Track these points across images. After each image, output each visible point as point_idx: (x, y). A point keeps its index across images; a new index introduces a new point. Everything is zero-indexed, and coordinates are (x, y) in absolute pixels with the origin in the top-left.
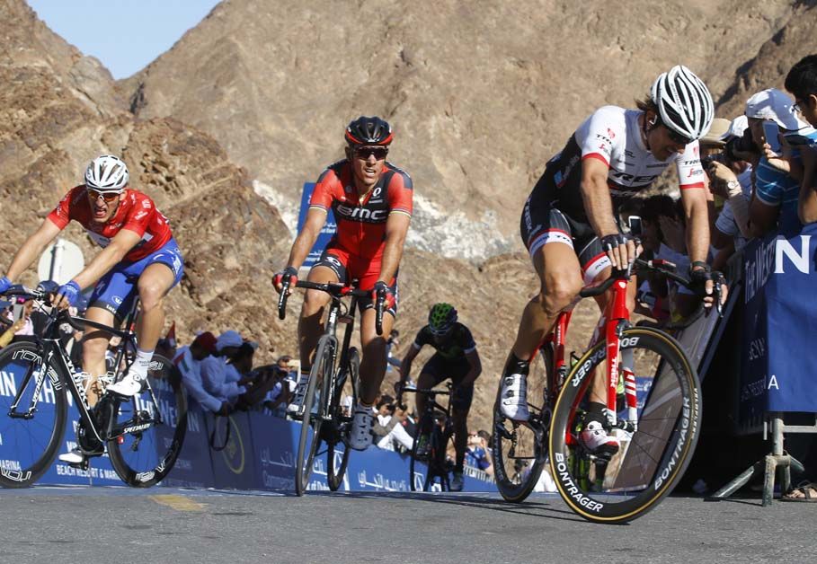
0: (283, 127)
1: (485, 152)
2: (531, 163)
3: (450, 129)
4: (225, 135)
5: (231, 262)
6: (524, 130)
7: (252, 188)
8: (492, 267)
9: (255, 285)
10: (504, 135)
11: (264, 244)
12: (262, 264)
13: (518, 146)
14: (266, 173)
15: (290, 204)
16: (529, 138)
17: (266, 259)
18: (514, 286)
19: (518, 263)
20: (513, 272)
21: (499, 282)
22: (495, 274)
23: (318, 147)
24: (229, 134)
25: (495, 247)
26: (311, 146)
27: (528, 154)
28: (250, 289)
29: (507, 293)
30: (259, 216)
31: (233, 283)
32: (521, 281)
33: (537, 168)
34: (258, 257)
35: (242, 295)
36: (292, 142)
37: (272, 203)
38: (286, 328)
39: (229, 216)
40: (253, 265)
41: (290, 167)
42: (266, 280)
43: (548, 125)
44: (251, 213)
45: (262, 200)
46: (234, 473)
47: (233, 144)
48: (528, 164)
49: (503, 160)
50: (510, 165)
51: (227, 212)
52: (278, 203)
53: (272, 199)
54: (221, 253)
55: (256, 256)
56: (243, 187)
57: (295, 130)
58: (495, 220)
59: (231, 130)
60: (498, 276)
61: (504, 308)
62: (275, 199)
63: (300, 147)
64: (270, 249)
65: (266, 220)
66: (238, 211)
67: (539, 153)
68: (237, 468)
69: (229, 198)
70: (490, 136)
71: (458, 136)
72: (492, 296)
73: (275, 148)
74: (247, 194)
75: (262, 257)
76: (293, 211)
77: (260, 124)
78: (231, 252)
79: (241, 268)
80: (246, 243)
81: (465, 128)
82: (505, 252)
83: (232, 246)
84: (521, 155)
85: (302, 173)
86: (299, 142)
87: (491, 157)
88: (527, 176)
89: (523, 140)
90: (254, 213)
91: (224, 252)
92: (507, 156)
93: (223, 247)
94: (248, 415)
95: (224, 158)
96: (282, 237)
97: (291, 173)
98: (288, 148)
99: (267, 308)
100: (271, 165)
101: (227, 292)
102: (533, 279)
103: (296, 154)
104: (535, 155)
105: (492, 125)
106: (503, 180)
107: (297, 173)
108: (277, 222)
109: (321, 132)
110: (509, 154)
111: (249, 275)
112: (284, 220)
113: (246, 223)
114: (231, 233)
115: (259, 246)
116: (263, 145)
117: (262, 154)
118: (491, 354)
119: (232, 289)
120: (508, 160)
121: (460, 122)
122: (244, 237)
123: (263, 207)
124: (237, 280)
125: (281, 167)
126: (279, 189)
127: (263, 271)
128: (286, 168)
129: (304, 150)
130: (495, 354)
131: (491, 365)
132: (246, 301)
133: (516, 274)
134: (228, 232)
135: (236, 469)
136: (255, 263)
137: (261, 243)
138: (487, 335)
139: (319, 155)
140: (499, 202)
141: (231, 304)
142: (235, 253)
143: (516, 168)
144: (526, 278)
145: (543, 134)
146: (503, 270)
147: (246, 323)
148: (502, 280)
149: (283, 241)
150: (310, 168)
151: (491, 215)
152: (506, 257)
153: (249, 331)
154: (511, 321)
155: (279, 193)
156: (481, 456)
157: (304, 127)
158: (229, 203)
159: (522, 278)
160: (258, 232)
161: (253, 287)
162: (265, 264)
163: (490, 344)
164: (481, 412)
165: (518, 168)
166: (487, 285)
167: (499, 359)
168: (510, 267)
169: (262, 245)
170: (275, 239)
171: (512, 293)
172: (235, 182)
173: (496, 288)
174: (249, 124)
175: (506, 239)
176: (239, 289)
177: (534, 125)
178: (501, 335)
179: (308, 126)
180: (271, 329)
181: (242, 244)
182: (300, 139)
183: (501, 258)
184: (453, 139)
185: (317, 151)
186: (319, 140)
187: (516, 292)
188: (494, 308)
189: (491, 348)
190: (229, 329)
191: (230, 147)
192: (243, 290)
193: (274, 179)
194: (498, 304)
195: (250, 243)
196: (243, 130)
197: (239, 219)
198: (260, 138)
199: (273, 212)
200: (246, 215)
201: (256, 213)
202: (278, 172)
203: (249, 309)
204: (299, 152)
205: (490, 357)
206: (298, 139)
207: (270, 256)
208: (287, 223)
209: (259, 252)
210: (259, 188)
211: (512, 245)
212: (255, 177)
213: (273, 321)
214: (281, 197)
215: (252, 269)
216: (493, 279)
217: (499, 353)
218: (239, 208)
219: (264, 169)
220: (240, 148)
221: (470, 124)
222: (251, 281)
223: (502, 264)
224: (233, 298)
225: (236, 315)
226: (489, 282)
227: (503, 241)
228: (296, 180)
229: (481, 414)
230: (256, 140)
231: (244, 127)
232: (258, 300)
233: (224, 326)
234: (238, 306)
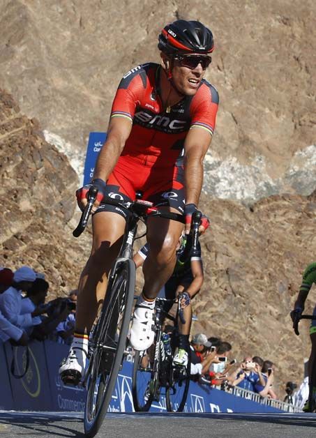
0: (70, 81)
1: (253, 103)
2: (296, 112)
3: (221, 82)
4: (17, 89)
5: (25, 205)
6: (289, 82)
7: (43, 138)
8: (262, 207)
9: (48, 225)
10: (271, 87)
11: (54, 188)
12: (53, 206)
13: (284, 96)
14: (54, 124)
15: (77, 152)
16: (294, 89)
17: (56, 202)
18: (283, 224)
19: (286, 203)
20: (281, 212)
21: (269, 221)
22: (265, 214)
23: (102, 99)
24: (20, 88)
25: (265, 189)
26: (95, 98)
27: (294, 104)
28: (42, 229)
29: (276, 231)
30: (49, 163)
31: (27, 224)
32: (290, 220)
33: (302, 116)
34: (49, 200)
35: (35, 235)
36: (77, 95)
37: (60, 151)
38: (76, 264)
39: (23, 163)
40: (46, 207)
41: (76, 118)
42: (57, 221)
43: (311, 77)
44: (42, 160)
45: (53, 148)
46: (30, 396)
47: (24, 97)
48: (293, 113)
49: (271, 110)
50: (277, 114)
51: (21, 159)
52: (66, 150)
53: (60, 147)
54: (15, 197)
55: (47, 199)
56: (35, 136)
57: (81, 84)
58: (265, 165)
59: (22, 85)
60: (268, 216)
61: (274, 245)
62: (64, 147)
63: (85, 99)
64: (60, 192)
65: (56, 167)
66: (31, 157)
67: (303, 102)
68: (34, 392)
69: (22, 147)
70: (258, 88)
71: (229, 88)
72: (263, 234)
73: (63, 100)
74: (38, 143)
75: (53, 201)
76: (80, 158)
77: (49, 79)
78: (25, 196)
79: (34, 210)
80: (39, 188)
81: (235, 81)
82: (274, 194)
83: (26, 190)
84: (287, 105)
85: (89, 123)
86: (85, 96)
87: (260, 107)
88: (293, 124)
89: (289, 90)
90: (45, 160)
91: (18, 196)
92: (274, 105)
93: (17, 192)
94: (44, 344)
95: (17, 110)
96: (71, 182)
97: (77, 123)
98: (75, 101)
99: (58, 246)
100: (59, 116)
101: (22, 231)
102: (300, 218)
103: (82, 106)
104: (300, 104)
105: (261, 77)
106: (272, 128)
107: (83, 123)
108: (66, 168)
109: (104, 85)
110: (275, 104)
111: (41, 216)
112: (73, 166)
113: (38, 169)
114: (25, 177)
115: (50, 190)
116: (51, 98)
117: (51, 106)
118: (263, 287)
119: (26, 229)
120: (275, 109)
121: (230, 75)
122: (36, 182)
123: (53, 154)
124: (31, 221)
125: (68, 117)
126: (67, 138)
127: (54, 213)
128: (73, 119)
129: (90, 102)
130: (266, 287)
131: (263, 297)
132: (39, 240)
133: (285, 213)
134: (22, 178)
135: (32, 393)
136: (47, 205)
137: (52, 187)
138: (258, 269)
139: (102, 107)
140: (268, 148)
141: (26, 243)
142: (28, 197)
143: (283, 117)
144: (294, 217)
145: (307, 85)
146: (273, 210)
147: (39, 260)
148: (272, 219)
149: (72, 185)
150: (95, 118)
151: (260, 160)
152: (275, 198)
153: (42, 267)
154: (280, 256)
155: (67, 142)
156: (255, 380)
157: (89, 81)
158: (23, 151)
159: (290, 217)
160: (49, 176)
161: (46, 228)
162: (56, 206)
163: (262, 278)
164: (254, 340)
165: (284, 116)
166: (258, 224)
167: (270, 291)
168: (279, 207)
169: (53, 189)
170: (65, 183)
171: (281, 231)
172: (28, 132)
173: (266, 227)
174: (38, 79)
175: (274, 182)
176: (32, 229)
177: (299, 78)
178: (271, 269)
179: (92, 80)
180: (62, 266)
181: (35, 188)
182: (85, 92)
183: (271, 200)
184: (225, 91)
185: (101, 102)
186: (103, 93)
187: (285, 230)
188: (265, 244)
189: (263, 281)
190: (23, 265)
191: (22, 100)
192: (36, 230)
193: (62, 129)
194: (268, 241)
195: (42, 187)
196: (33, 85)
197: (32, 166)
198: (48, 91)
199: (63, 158)
200: (38, 162)
201: (48, 160)
202: (67, 122)
203: (42, 248)
204: (85, 104)
205: (261, 290)
206: (83, 92)
207: (60, 198)
208: (75, 169)
209: (50, 196)
210: (49, 137)
211: (279, 187)
212: (45, 128)
213: (64, 258)
214: (69, 145)
215: (44, 211)
216: (263, 219)
217: (271, 286)
218: (32, 156)
219: (53, 119)
220: (31, 101)
221: (240, 77)
222: (43, 222)
223: (271, 204)
224: (27, 237)
225: (30, 253)
226: (260, 221)
227: (272, 183)
228: (82, 130)
229: (254, 342)
230: (45, 93)
231: (34, 82)
232: (50, 239)
233: (20, 263)
234: (32, 245)
